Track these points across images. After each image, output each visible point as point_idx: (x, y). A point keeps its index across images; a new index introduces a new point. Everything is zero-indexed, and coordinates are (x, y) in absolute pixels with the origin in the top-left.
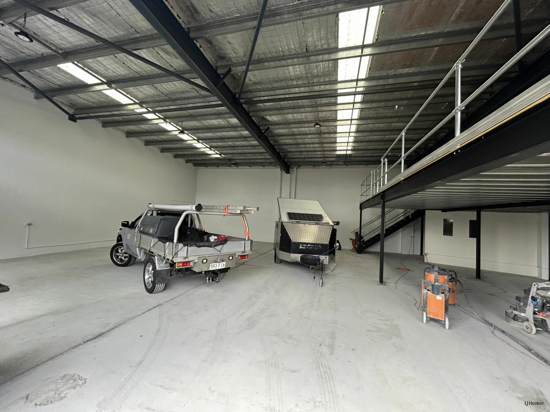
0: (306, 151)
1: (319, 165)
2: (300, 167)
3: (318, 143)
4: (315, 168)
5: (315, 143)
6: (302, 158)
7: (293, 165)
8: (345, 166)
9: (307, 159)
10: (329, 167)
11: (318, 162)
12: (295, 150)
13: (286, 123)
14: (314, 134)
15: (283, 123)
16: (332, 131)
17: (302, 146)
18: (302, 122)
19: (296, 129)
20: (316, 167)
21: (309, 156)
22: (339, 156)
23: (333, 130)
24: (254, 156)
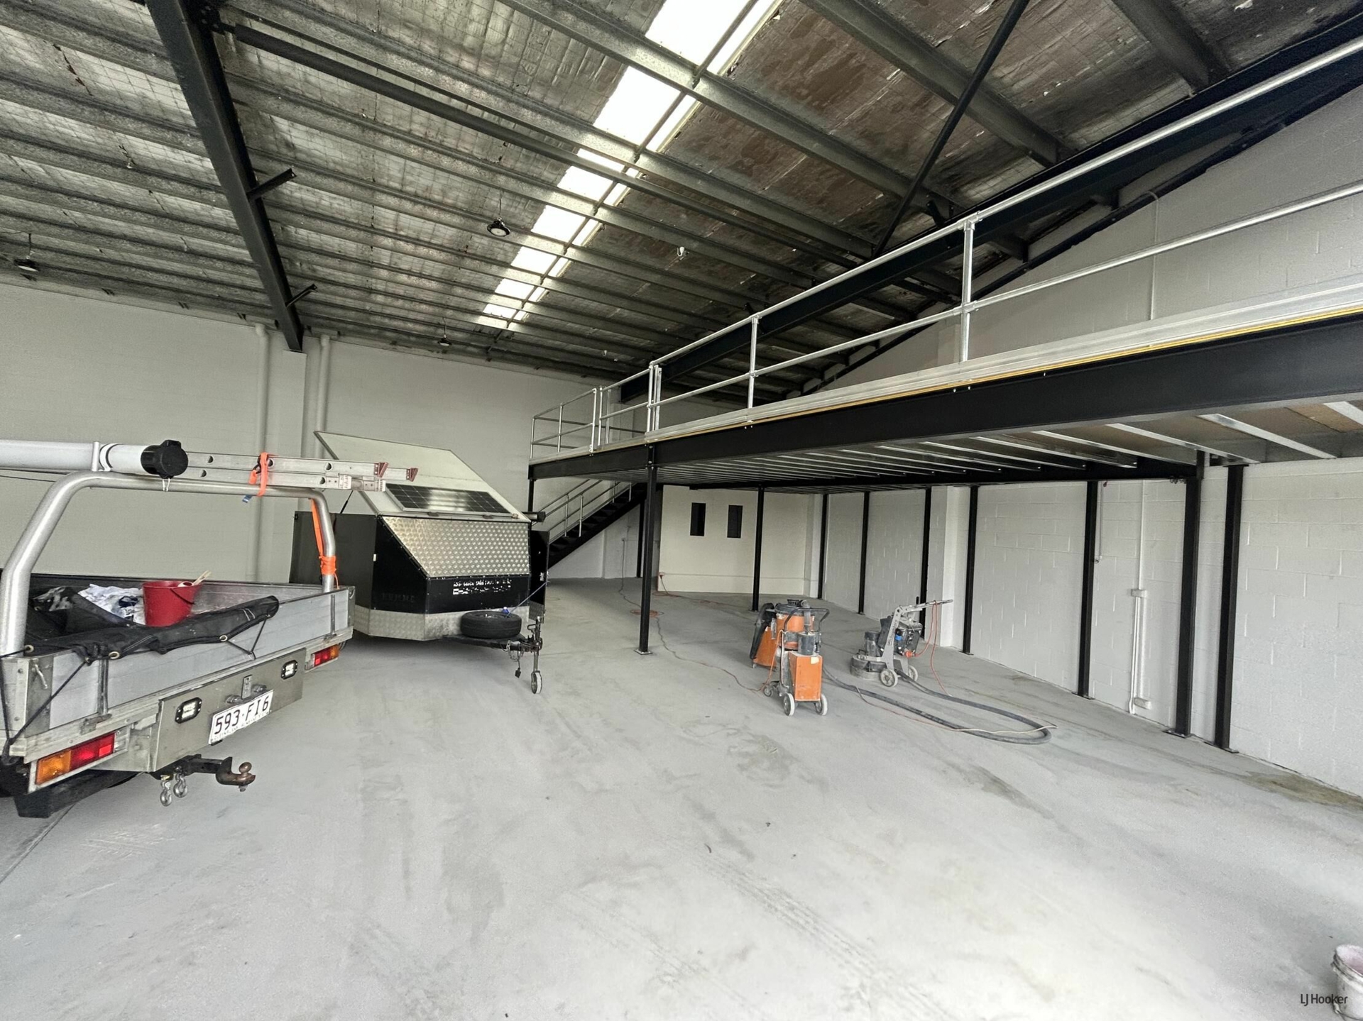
0: (385, 294)
1: (409, 345)
2: (342, 338)
3: (439, 280)
4: (394, 350)
5: (430, 278)
6: (364, 311)
7: (322, 326)
8: (483, 361)
9: (378, 319)
10: (440, 355)
11: (409, 334)
12: (351, 279)
13: (367, 181)
14: (441, 248)
15: (353, 177)
16: (500, 257)
17: (384, 273)
18: (426, 199)
19: (391, 215)
20: (399, 347)
21: (388, 311)
22: (481, 331)
23: (505, 255)
24: (155, 256)
